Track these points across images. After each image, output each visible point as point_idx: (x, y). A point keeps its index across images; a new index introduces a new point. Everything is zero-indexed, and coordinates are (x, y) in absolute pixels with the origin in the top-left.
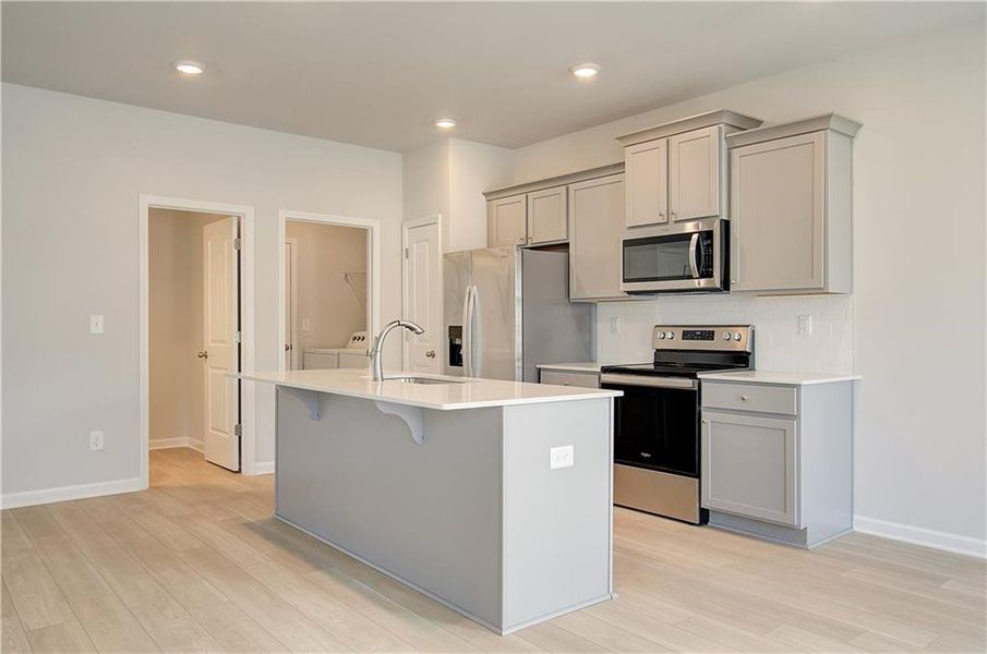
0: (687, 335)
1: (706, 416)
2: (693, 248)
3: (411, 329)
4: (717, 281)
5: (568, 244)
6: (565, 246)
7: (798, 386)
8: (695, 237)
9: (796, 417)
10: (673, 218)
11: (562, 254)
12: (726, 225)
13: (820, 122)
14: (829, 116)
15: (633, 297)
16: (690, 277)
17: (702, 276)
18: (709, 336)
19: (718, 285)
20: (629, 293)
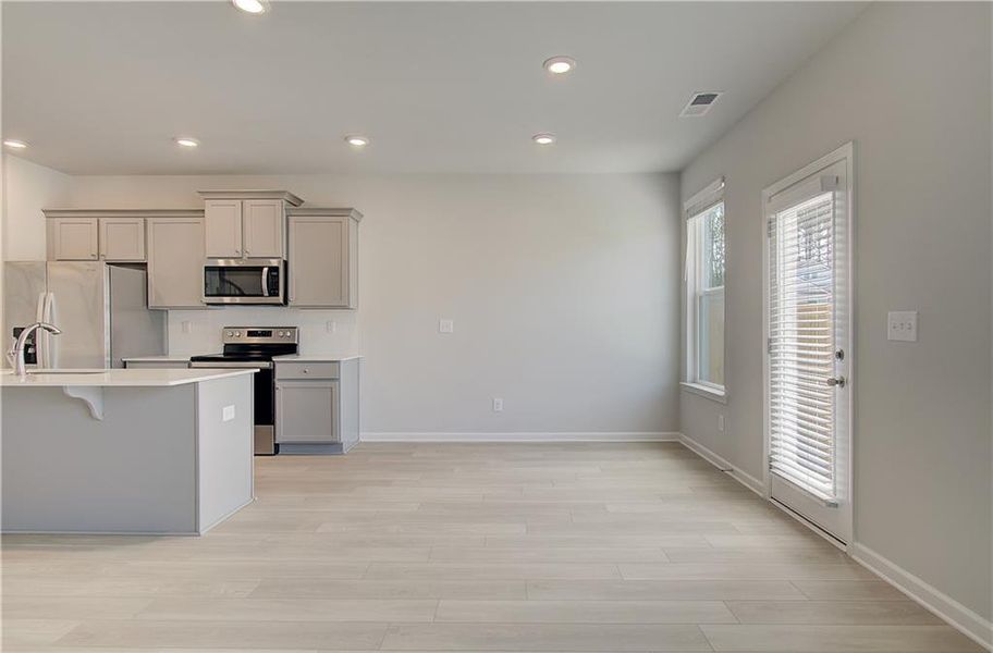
0: (251, 334)
1: (278, 384)
2: (264, 277)
3: (50, 330)
4: (280, 299)
5: (146, 264)
6: (143, 266)
7: (339, 362)
8: (266, 270)
9: (338, 380)
10: (247, 255)
11: (141, 271)
12: (286, 263)
13: (344, 212)
14: (351, 209)
15: (210, 307)
16: (262, 295)
17: (270, 295)
18: (267, 334)
19: (282, 301)
20: (208, 304)
